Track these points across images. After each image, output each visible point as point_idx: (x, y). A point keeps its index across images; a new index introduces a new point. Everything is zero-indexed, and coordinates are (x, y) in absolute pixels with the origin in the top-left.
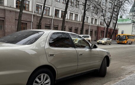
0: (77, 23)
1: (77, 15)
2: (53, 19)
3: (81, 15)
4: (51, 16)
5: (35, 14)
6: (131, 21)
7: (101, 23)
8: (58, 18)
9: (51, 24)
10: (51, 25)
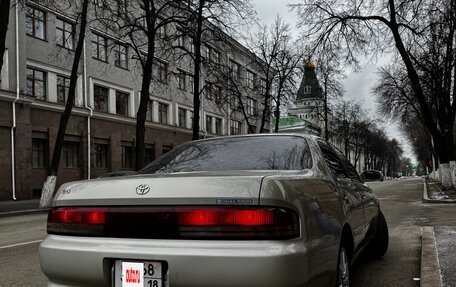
0: (168, 131)
1: (166, 106)
2: (91, 118)
3: (177, 106)
4: (83, 108)
5: (25, 99)
6: (303, 123)
7: (232, 128)
8: (107, 113)
9: (84, 133)
10: (84, 140)
